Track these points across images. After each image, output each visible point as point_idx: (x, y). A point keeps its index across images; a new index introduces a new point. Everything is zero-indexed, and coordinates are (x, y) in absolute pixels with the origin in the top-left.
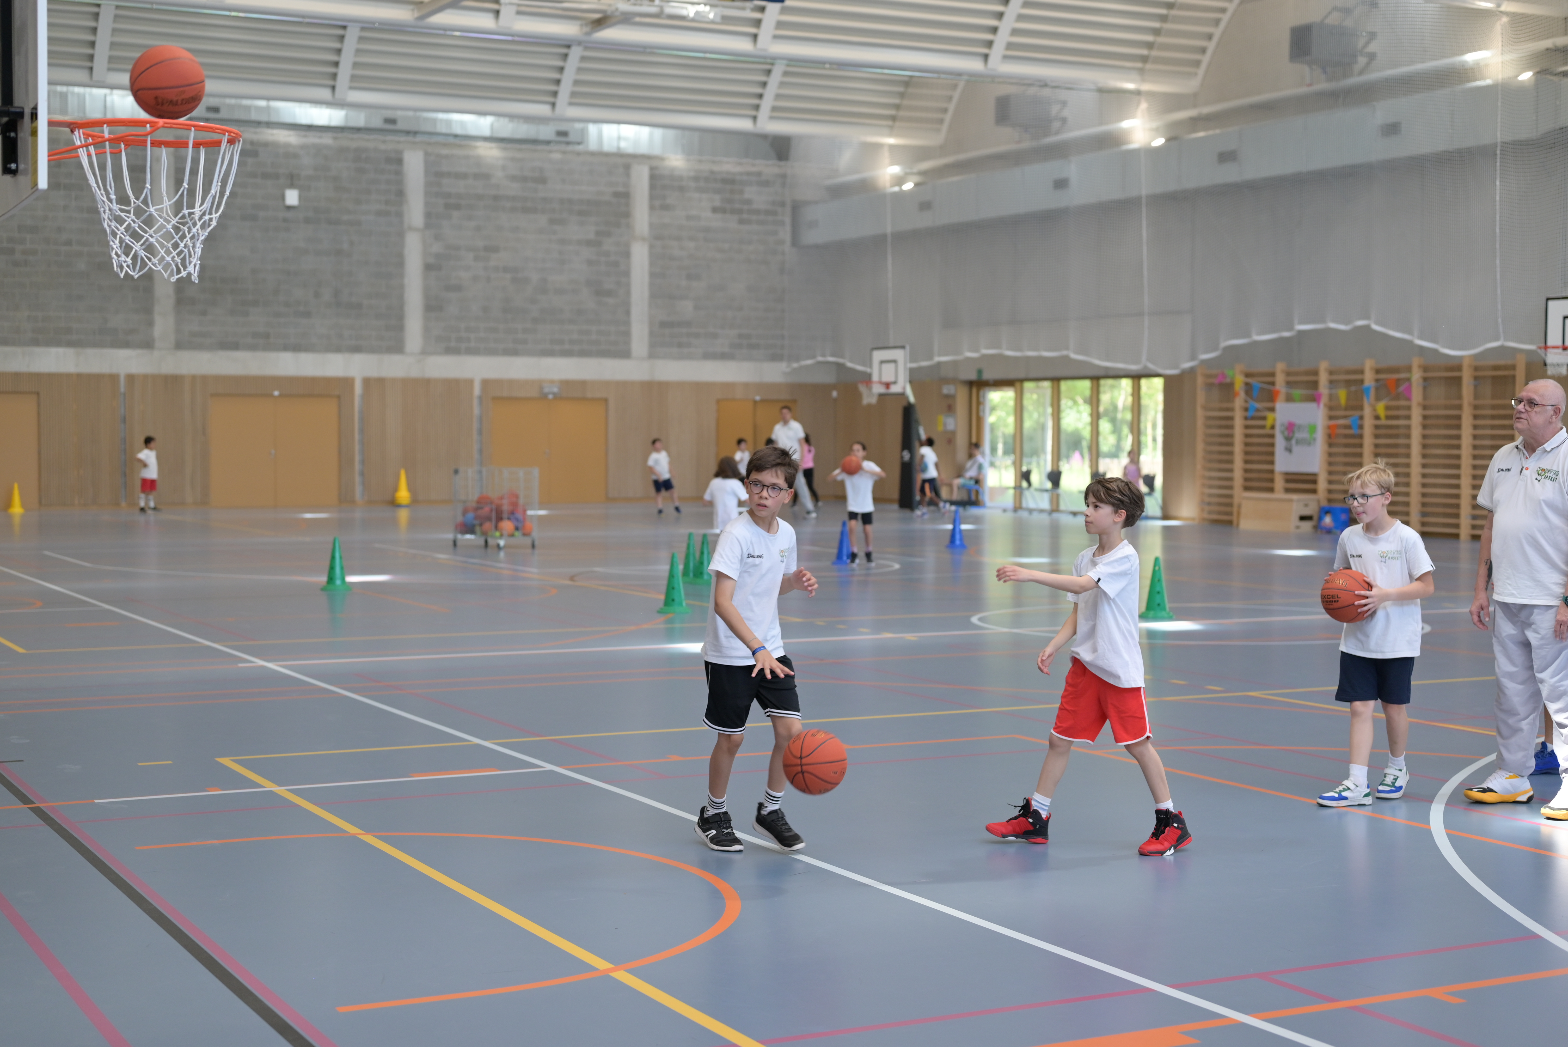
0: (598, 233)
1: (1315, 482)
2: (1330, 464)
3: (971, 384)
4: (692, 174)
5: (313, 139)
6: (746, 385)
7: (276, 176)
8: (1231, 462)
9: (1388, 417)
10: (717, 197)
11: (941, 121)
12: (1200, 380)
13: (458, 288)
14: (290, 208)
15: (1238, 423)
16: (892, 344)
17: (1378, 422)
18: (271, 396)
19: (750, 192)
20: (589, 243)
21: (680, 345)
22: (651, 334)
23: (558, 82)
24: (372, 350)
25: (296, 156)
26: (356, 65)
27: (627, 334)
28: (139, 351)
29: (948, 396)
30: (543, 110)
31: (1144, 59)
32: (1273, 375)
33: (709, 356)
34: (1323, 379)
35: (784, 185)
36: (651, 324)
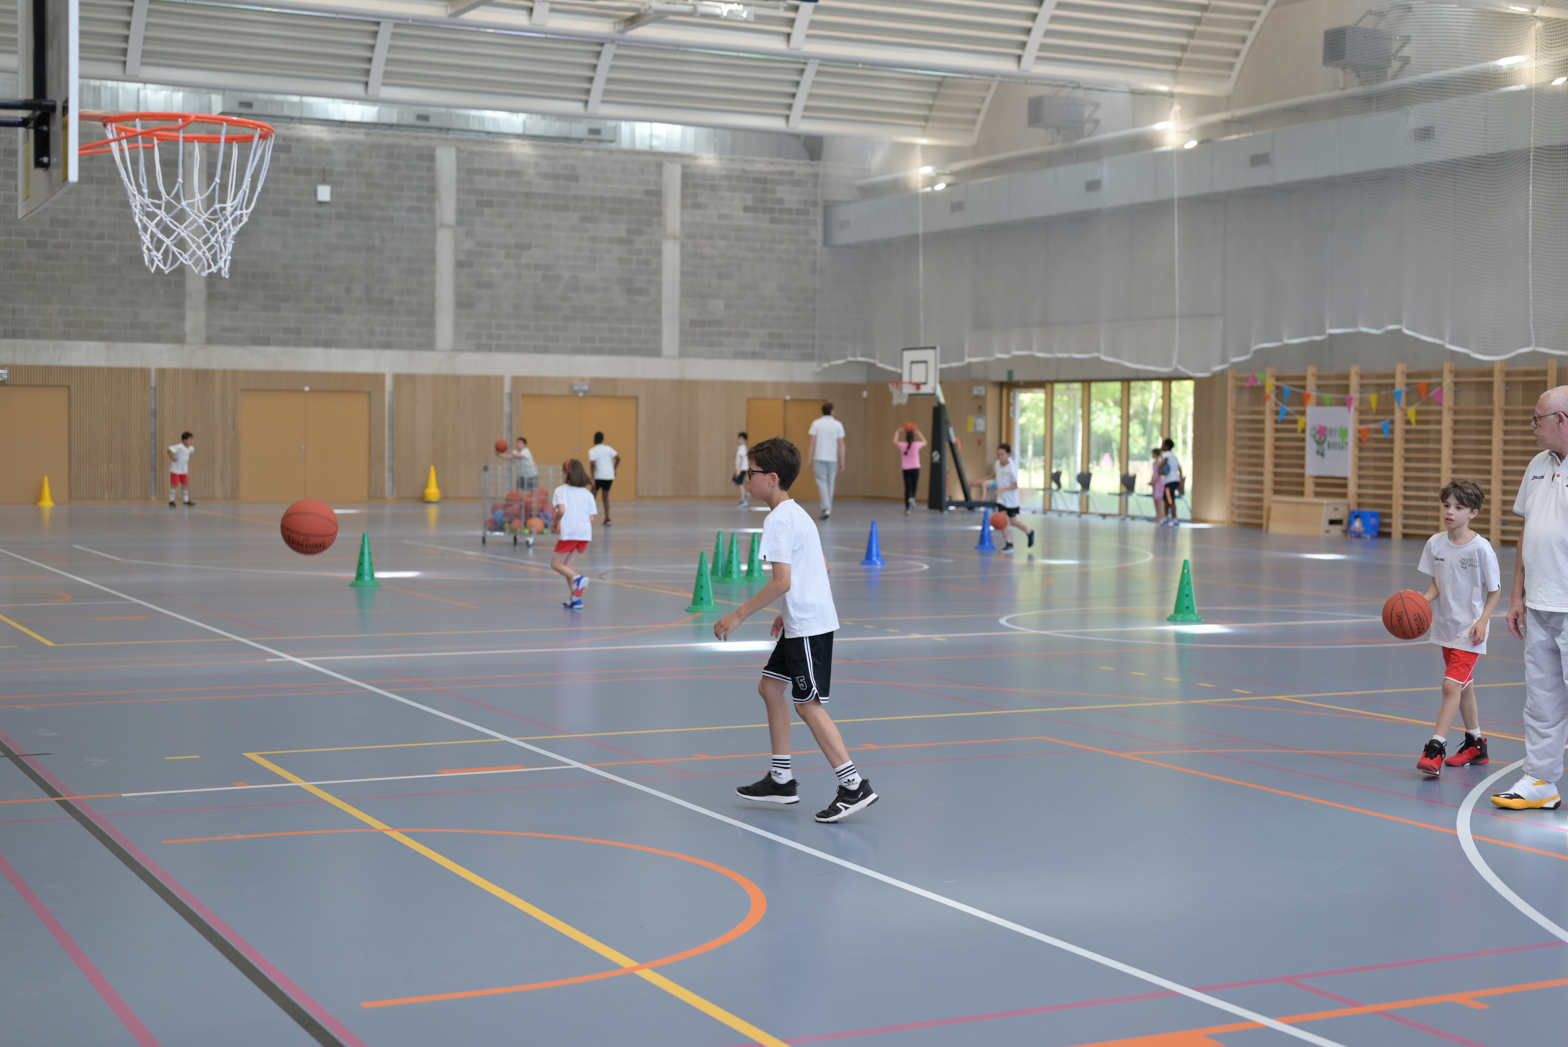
0: (629, 231)
1: (1345, 486)
2: (1360, 468)
3: (1001, 385)
4: (724, 173)
5: (345, 135)
6: (777, 384)
7: (309, 172)
8: (1261, 465)
9: (1418, 422)
10: (749, 196)
11: (974, 122)
12: (1231, 383)
13: (489, 285)
14: (322, 203)
15: (1269, 426)
16: (922, 345)
17: (1408, 427)
18: (302, 391)
19: (782, 192)
20: (620, 241)
21: (711, 344)
22: (682, 332)
23: (591, 80)
24: (403, 347)
25: (328, 152)
26: (389, 61)
27: (658, 332)
28: (171, 346)
29: (978, 397)
30: (576, 107)
31: (1178, 61)
32: (1304, 378)
33: (739, 355)
34: (1354, 383)
35: (816, 185)
36: (682, 323)
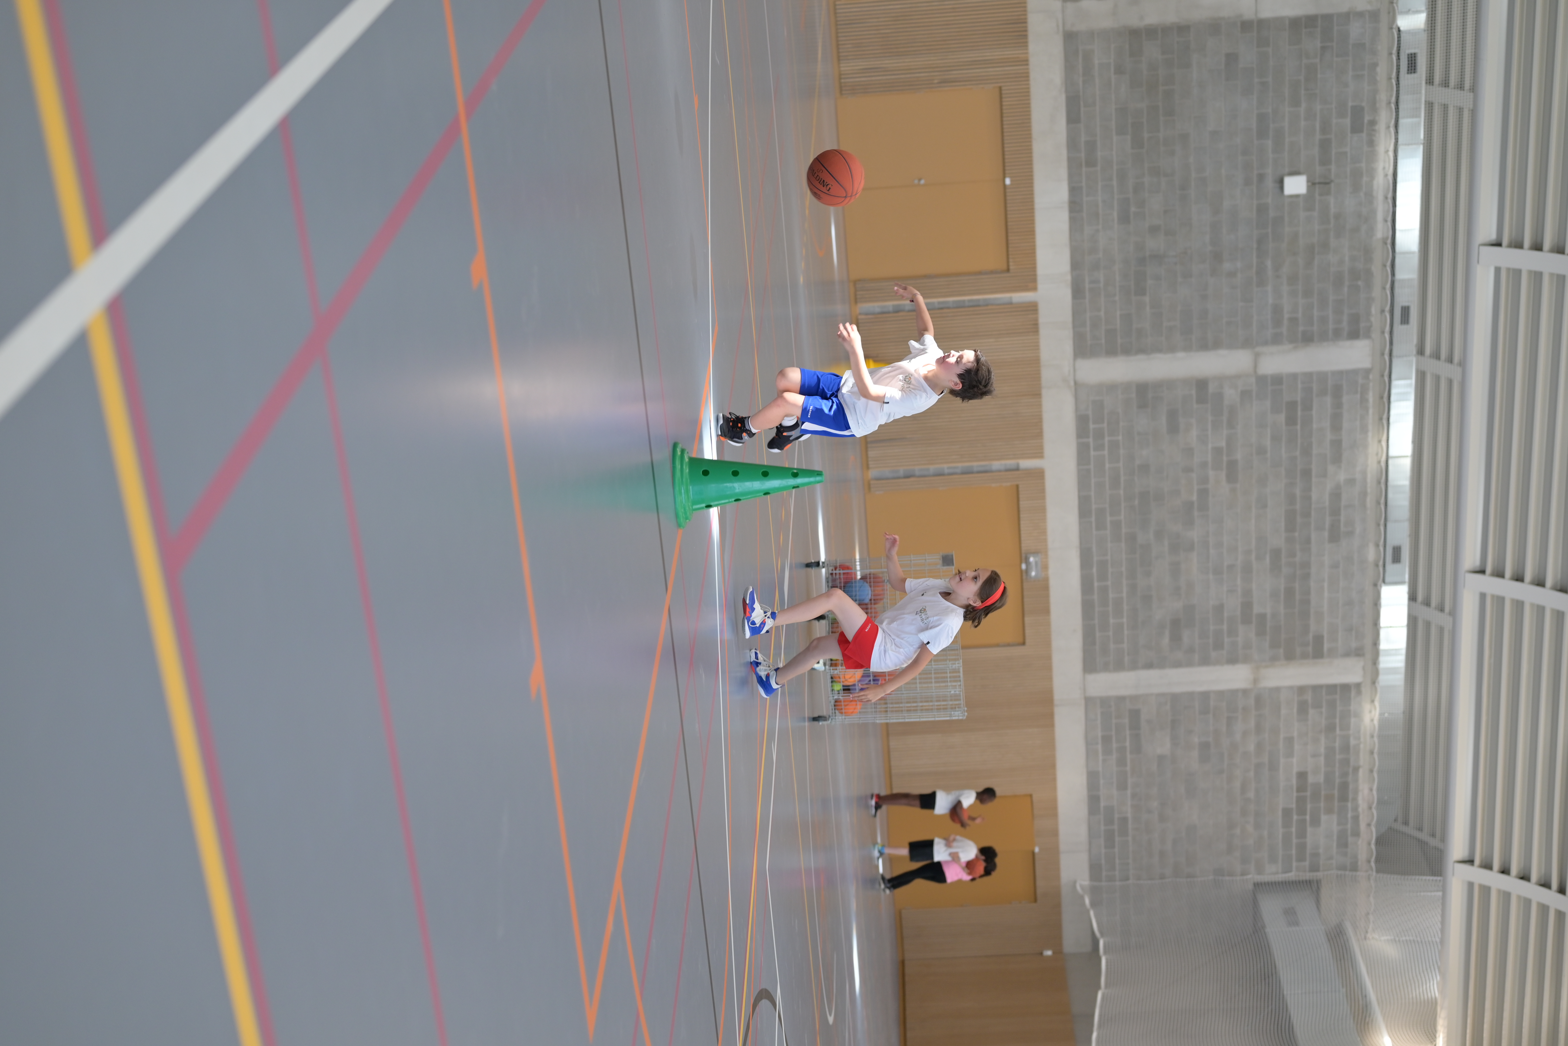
0: (1262, 617)
4: (1353, 742)
6: (1055, 833)
7: (1325, 161)
10: (1321, 778)
13: (1173, 429)
14: (1280, 183)
18: (1005, 175)
19: (1329, 823)
20: (1247, 606)
21: (1106, 740)
22: (1121, 699)
24: (1077, 313)
25: (1356, 188)
27: (1119, 666)
30: (1471, 556)
33: (1093, 779)
35: (1343, 868)
36: (1134, 698)
